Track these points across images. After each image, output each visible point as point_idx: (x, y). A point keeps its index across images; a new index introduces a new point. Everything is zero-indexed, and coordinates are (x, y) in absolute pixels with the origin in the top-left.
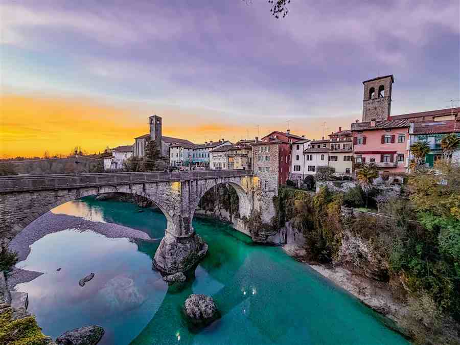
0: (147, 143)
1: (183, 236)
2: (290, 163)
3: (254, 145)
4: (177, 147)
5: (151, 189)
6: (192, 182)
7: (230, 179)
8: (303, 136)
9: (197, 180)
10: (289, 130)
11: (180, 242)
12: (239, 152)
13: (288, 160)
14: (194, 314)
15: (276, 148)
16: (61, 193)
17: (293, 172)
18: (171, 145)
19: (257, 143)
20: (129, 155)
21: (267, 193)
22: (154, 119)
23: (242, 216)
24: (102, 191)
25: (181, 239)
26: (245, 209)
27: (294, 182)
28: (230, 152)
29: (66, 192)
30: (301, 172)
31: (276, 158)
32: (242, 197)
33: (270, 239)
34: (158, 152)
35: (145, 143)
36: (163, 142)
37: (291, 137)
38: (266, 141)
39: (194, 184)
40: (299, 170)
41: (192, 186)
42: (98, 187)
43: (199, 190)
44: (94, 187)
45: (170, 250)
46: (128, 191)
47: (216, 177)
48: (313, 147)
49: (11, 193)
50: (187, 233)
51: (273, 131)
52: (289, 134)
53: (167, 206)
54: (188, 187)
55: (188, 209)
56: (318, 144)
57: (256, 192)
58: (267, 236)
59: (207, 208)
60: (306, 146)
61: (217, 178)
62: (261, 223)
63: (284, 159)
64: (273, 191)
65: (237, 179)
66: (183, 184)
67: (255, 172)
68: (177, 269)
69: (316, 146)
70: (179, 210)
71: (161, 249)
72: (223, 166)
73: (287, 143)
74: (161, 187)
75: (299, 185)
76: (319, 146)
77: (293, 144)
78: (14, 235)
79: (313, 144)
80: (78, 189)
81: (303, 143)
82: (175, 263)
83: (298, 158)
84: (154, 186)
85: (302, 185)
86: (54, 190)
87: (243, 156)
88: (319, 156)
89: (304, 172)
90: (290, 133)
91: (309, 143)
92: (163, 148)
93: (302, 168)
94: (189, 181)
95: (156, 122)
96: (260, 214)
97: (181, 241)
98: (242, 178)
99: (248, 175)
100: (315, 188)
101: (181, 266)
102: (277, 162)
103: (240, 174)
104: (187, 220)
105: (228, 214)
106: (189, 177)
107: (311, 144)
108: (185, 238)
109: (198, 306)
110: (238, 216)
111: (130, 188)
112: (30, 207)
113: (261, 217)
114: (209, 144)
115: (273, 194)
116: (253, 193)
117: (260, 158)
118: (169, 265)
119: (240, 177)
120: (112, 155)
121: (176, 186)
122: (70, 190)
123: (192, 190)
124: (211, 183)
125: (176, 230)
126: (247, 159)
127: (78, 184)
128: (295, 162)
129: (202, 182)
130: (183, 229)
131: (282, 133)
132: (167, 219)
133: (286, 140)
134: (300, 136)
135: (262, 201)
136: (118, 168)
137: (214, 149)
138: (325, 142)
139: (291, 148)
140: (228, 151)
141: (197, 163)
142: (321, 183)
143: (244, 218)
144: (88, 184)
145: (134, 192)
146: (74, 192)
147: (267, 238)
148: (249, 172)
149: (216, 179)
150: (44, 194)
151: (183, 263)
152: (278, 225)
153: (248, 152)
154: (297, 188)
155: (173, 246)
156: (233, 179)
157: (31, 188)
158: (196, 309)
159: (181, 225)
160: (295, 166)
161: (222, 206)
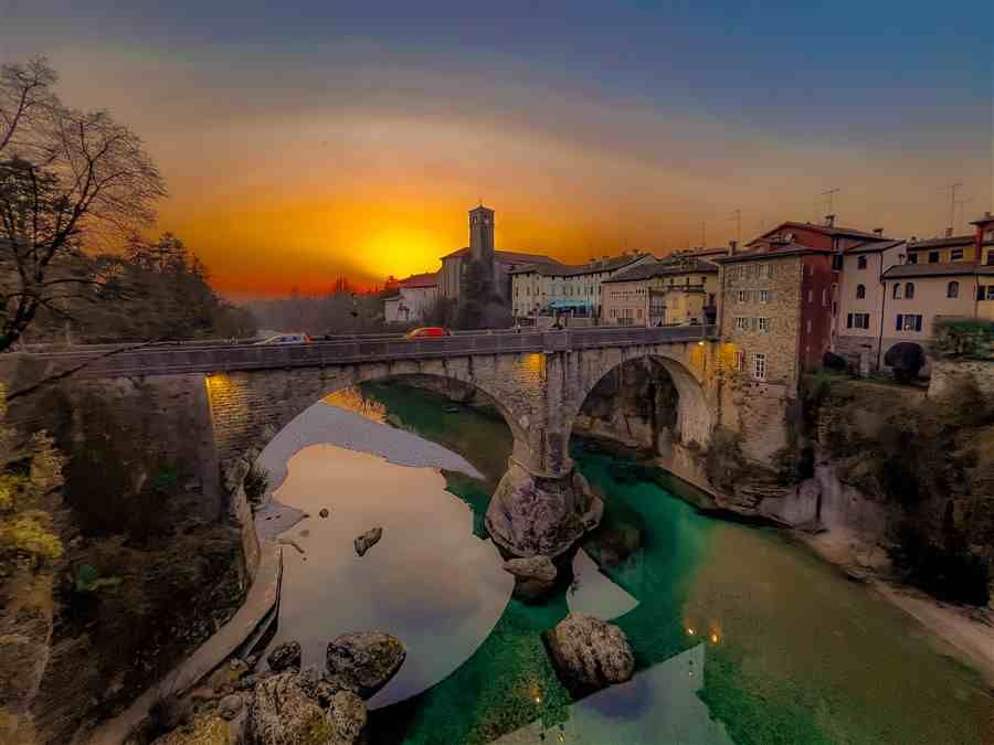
0: (465, 266)
1: (549, 473)
2: (834, 307)
3: (723, 262)
4: (528, 274)
5: (484, 368)
6: (569, 354)
7: (658, 348)
8: (879, 230)
9: (580, 350)
10: (832, 217)
11: (542, 488)
12: (680, 281)
13: (829, 298)
14: (581, 660)
15: (794, 270)
16: (330, 373)
17: (843, 329)
18: (513, 268)
19: (734, 258)
20: (430, 292)
21: (763, 387)
22: (479, 215)
23: (686, 439)
24: (395, 371)
25: (545, 480)
26: (696, 422)
27: (847, 359)
28: (655, 280)
29: (337, 370)
30: (873, 331)
31: (792, 295)
32: (689, 394)
33: (766, 507)
34: (487, 287)
35: (461, 267)
36: (496, 263)
37: (839, 236)
38: (759, 251)
39: (574, 359)
40: (866, 326)
41: (569, 363)
42: (390, 363)
43: (585, 373)
44: (384, 362)
45: (521, 503)
46: (441, 373)
47: (625, 342)
48: (913, 258)
49: (261, 369)
50: (557, 469)
51: (783, 222)
52: (831, 226)
53: (515, 407)
54: (559, 365)
55: (560, 415)
56: (933, 250)
57: (729, 384)
58: (759, 498)
59: (595, 414)
60: (892, 258)
61: (628, 347)
62: (741, 463)
63: (818, 297)
64: (780, 383)
65: (678, 349)
66: (550, 358)
67: (727, 331)
68: (536, 547)
69: (923, 258)
70: (539, 417)
71: (501, 498)
72: (635, 315)
73: (826, 254)
74: (505, 364)
75: (865, 369)
76: (934, 258)
77: (847, 253)
78: (266, 443)
79: (913, 252)
80: (356, 365)
81: (881, 251)
82: (532, 533)
83: (861, 292)
84: (490, 361)
85: (875, 370)
86: (320, 366)
87: (689, 290)
88: (942, 286)
89: (885, 332)
90: (835, 226)
91: (902, 249)
92: (497, 277)
93: (874, 322)
94: (562, 353)
95: (482, 221)
96: (739, 438)
97: (545, 485)
98: (689, 346)
99: (706, 339)
100: (927, 379)
101: (544, 542)
102: (796, 305)
103: (685, 336)
104: (556, 440)
105: (648, 430)
106: (564, 344)
107: (908, 250)
108: (554, 480)
109: (590, 645)
110: (677, 438)
111: (444, 366)
112: (286, 396)
113: (742, 446)
114: (599, 265)
115: (780, 391)
116: (720, 385)
117: (744, 296)
118: (520, 536)
119: (685, 343)
120: (398, 293)
121: (535, 361)
122: (343, 366)
123: (569, 373)
124: (613, 359)
125: (533, 457)
126: (702, 300)
127: (357, 357)
128: (849, 304)
129: (592, 355)
130: (548, 459)
131: (807, 228)
132: (514, 434)
133: (824, 245)
134: (869, 231)
135: (745, 407)
136: (410, 319)
137: (613, 274)
138: (956, 245)
139: (839, 264)
140: (651, 278)
141: (572, 308)
142: (950, 366)
143: (693, 446)
144: (373, 356)
145: (451, 375)
146: (351, 370)
147: (757, 503)
148: (709, 331)
149: (624, 349)
150: (305, 373)
151: (549, 536)
152: (796, 471)
153: (704, 279)
154: (859, 377)
155: (528, 495)
156: (666, 347)
157: (287, 361)
158: (587, 650)
159: (543, 450)
160: (850, 316)
161: (633, 410)
